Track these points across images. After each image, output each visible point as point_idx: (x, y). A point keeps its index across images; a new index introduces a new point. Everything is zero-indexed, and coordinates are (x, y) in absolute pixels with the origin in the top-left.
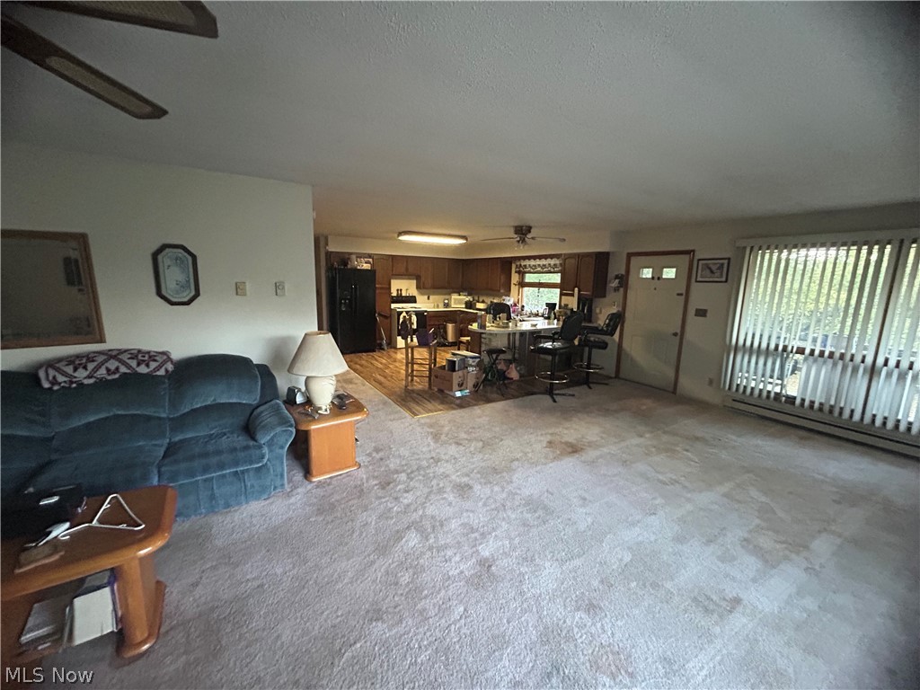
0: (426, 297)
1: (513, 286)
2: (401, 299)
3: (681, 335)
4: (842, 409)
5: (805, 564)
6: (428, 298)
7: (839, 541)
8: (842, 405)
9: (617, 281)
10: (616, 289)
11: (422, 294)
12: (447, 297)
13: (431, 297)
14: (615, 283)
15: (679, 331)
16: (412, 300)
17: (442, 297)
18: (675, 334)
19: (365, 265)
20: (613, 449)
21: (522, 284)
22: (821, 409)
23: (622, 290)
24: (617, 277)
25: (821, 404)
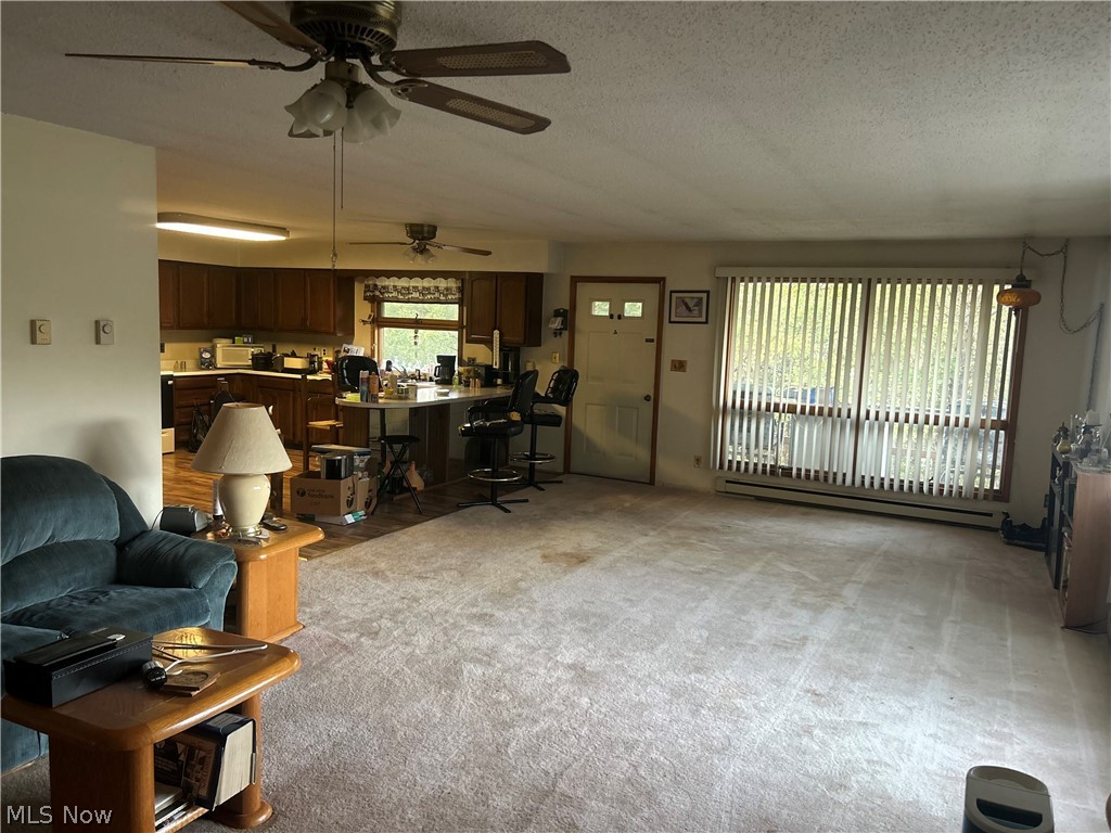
1: (358, 326)
3: (654, 399)
4: (835, 474)
5: (842, 606)
6: (162, 350)
7: (861, 586)
8: (835, 470)
9: (559, 319)
10: (557, 333)
12: (207, 345)
13: (167, 346)
14: (557, 323)
15: (652, 395)
17: (196, 346)
18: (647, 398)
20: (624, 551)
21: (379, 322)
22: (817, 478)
23: (566, 334)
24: (557, 313)
25: (816, 472)
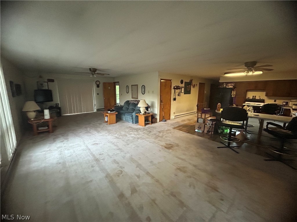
0: (273, 100)
16: (262, 101)
19: (230, 86)
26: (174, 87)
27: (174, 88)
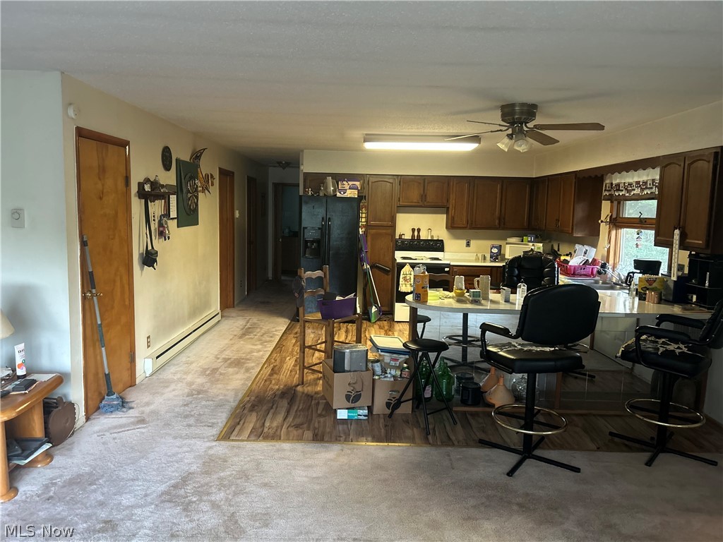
0: (464, 242)
1: (602, 225)
2: (416, 244)
6: (468, 245)
11: (457, 237)
12: (497, 243)
13: (472, 242)
16: (437, 246)
17: (489, 243)
19: (349, 191)
21: (618, 222)
26: (141, 185)
27: (142, 194)
